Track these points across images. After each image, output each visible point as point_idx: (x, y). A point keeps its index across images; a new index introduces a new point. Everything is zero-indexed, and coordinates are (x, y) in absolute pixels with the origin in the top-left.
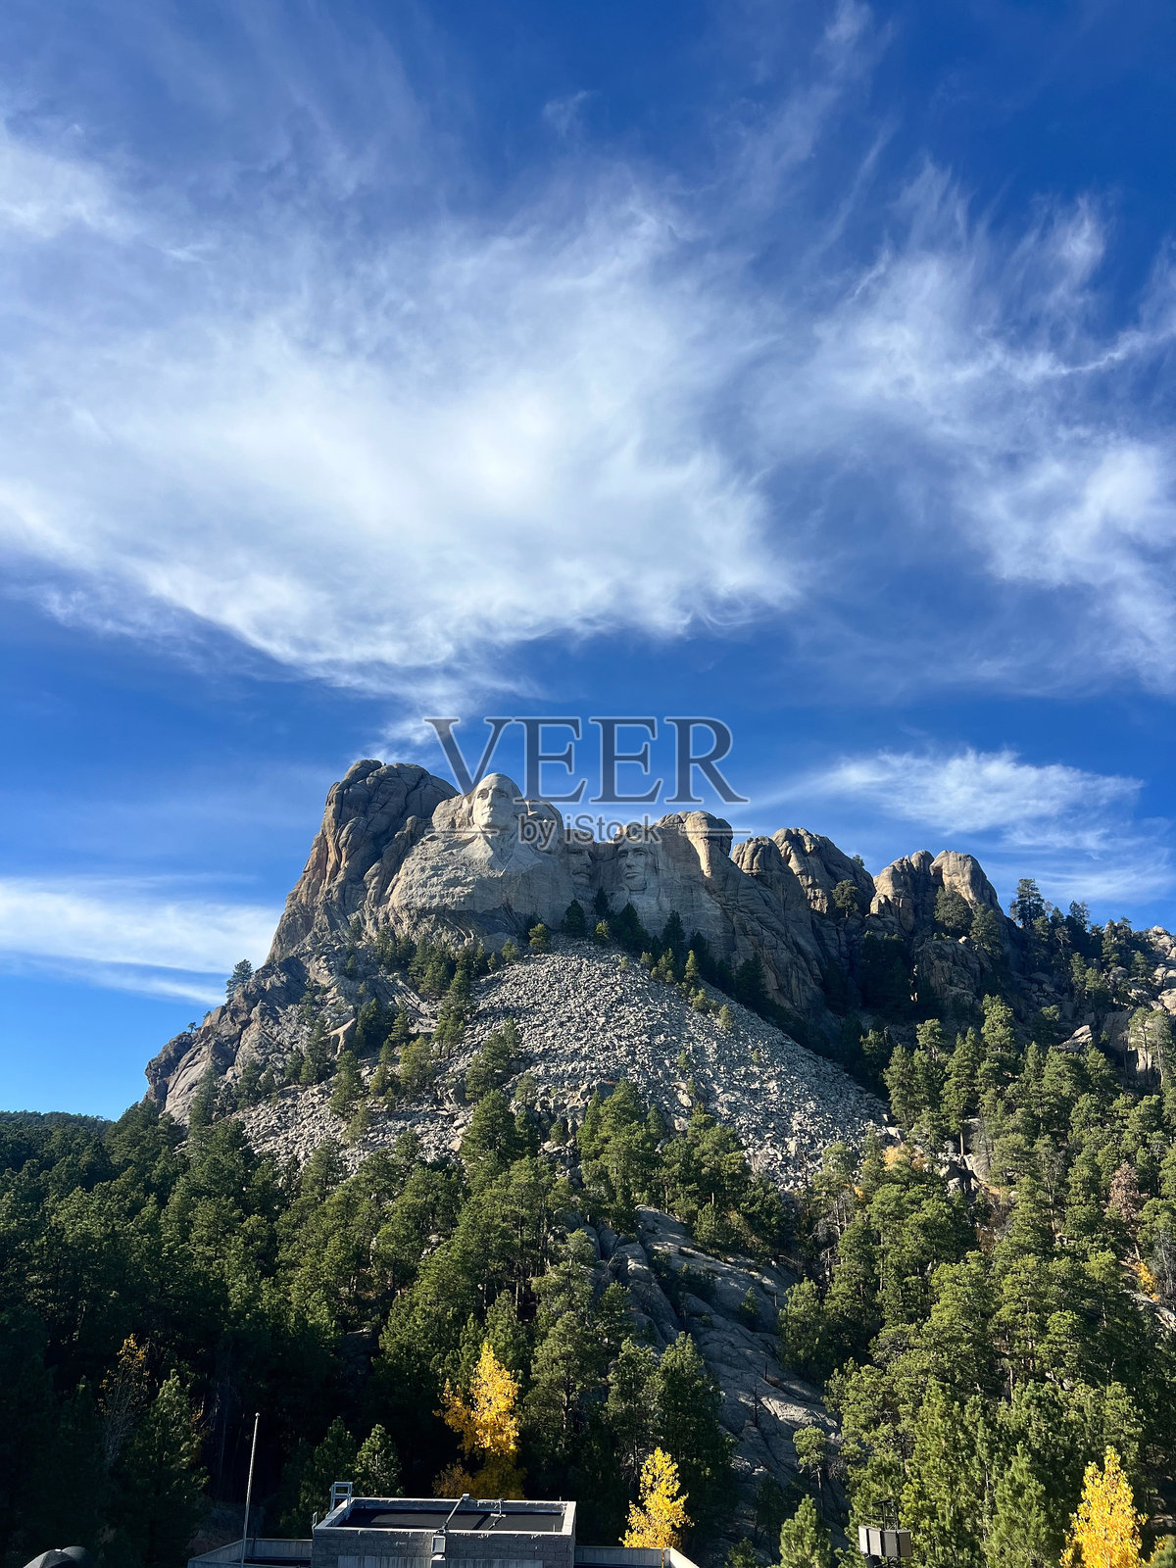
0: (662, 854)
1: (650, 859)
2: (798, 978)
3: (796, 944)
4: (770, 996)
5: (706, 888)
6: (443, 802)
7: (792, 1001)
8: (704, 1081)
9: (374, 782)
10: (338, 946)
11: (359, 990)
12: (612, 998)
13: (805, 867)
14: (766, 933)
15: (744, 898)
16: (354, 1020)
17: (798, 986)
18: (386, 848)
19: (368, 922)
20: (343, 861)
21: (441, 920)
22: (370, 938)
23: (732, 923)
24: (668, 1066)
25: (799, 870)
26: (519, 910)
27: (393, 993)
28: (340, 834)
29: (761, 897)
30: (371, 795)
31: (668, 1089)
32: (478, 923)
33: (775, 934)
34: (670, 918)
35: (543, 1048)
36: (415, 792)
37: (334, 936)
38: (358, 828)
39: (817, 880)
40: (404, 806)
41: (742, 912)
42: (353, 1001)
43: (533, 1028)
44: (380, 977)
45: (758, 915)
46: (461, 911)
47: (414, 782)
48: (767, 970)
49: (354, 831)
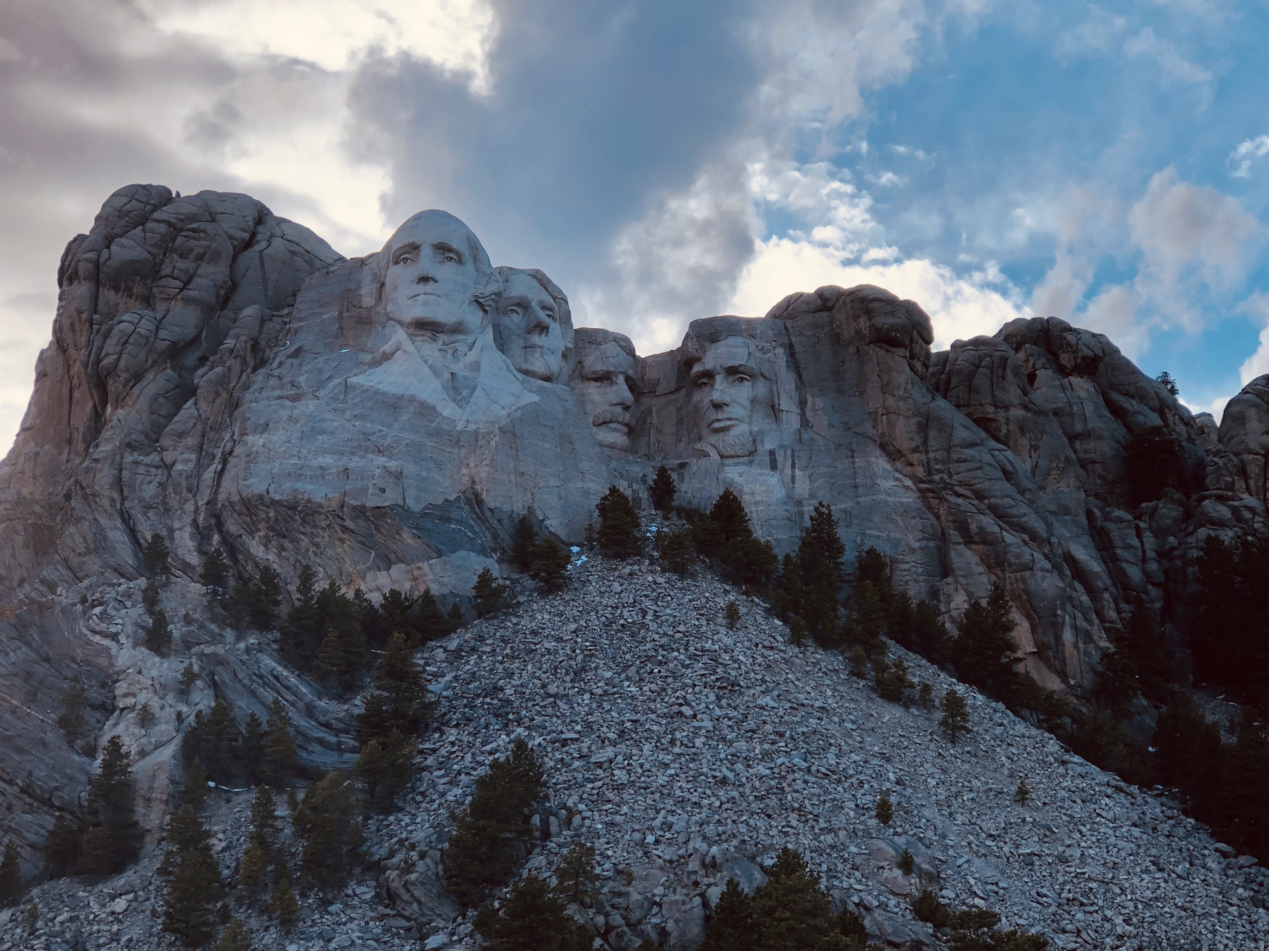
0: (786, 380)
2: (1075, 628)
3: (1070, 559)
4: (1020, 668)
5: (883, 447)
6: (317, 274)
7: (1063, 675)
8: (927, 842)
9: (161, 234)
10: (123, 588)
11: (180, 677)
12: (717, 679)
13: (1066, 400)
14: (1009, 538)
15: (963, 466)
16: (178, 740)
17: (1076, 646)
18: (202, 376)
19: (177, 534)
20: (109, 406)
21: (337, 528)
22: (186, 568)
23: (938, 517)
24: (852, 814)
25: (1054, 406)
26: (499, 505)
27: (252, 681)
28: (101, 349)
29: (995, 464)
30: (157, 260)
31: (858, 861)
32: (415, 531)
33: (1027, 539)
34: (814, 514)
35: (591, 785)
36: (249, 253)
37: (106, 565)
38: (139, 334)
39: (1090, 424)
40: (230, 283)
41: (958, 495)
42: (170, 698)
43: (563, 746)
44: (220, 650)
45: (993, 500)
46: (378, 508)
47: (244, 230)
48: (1015, 615)
49: (131, 340)
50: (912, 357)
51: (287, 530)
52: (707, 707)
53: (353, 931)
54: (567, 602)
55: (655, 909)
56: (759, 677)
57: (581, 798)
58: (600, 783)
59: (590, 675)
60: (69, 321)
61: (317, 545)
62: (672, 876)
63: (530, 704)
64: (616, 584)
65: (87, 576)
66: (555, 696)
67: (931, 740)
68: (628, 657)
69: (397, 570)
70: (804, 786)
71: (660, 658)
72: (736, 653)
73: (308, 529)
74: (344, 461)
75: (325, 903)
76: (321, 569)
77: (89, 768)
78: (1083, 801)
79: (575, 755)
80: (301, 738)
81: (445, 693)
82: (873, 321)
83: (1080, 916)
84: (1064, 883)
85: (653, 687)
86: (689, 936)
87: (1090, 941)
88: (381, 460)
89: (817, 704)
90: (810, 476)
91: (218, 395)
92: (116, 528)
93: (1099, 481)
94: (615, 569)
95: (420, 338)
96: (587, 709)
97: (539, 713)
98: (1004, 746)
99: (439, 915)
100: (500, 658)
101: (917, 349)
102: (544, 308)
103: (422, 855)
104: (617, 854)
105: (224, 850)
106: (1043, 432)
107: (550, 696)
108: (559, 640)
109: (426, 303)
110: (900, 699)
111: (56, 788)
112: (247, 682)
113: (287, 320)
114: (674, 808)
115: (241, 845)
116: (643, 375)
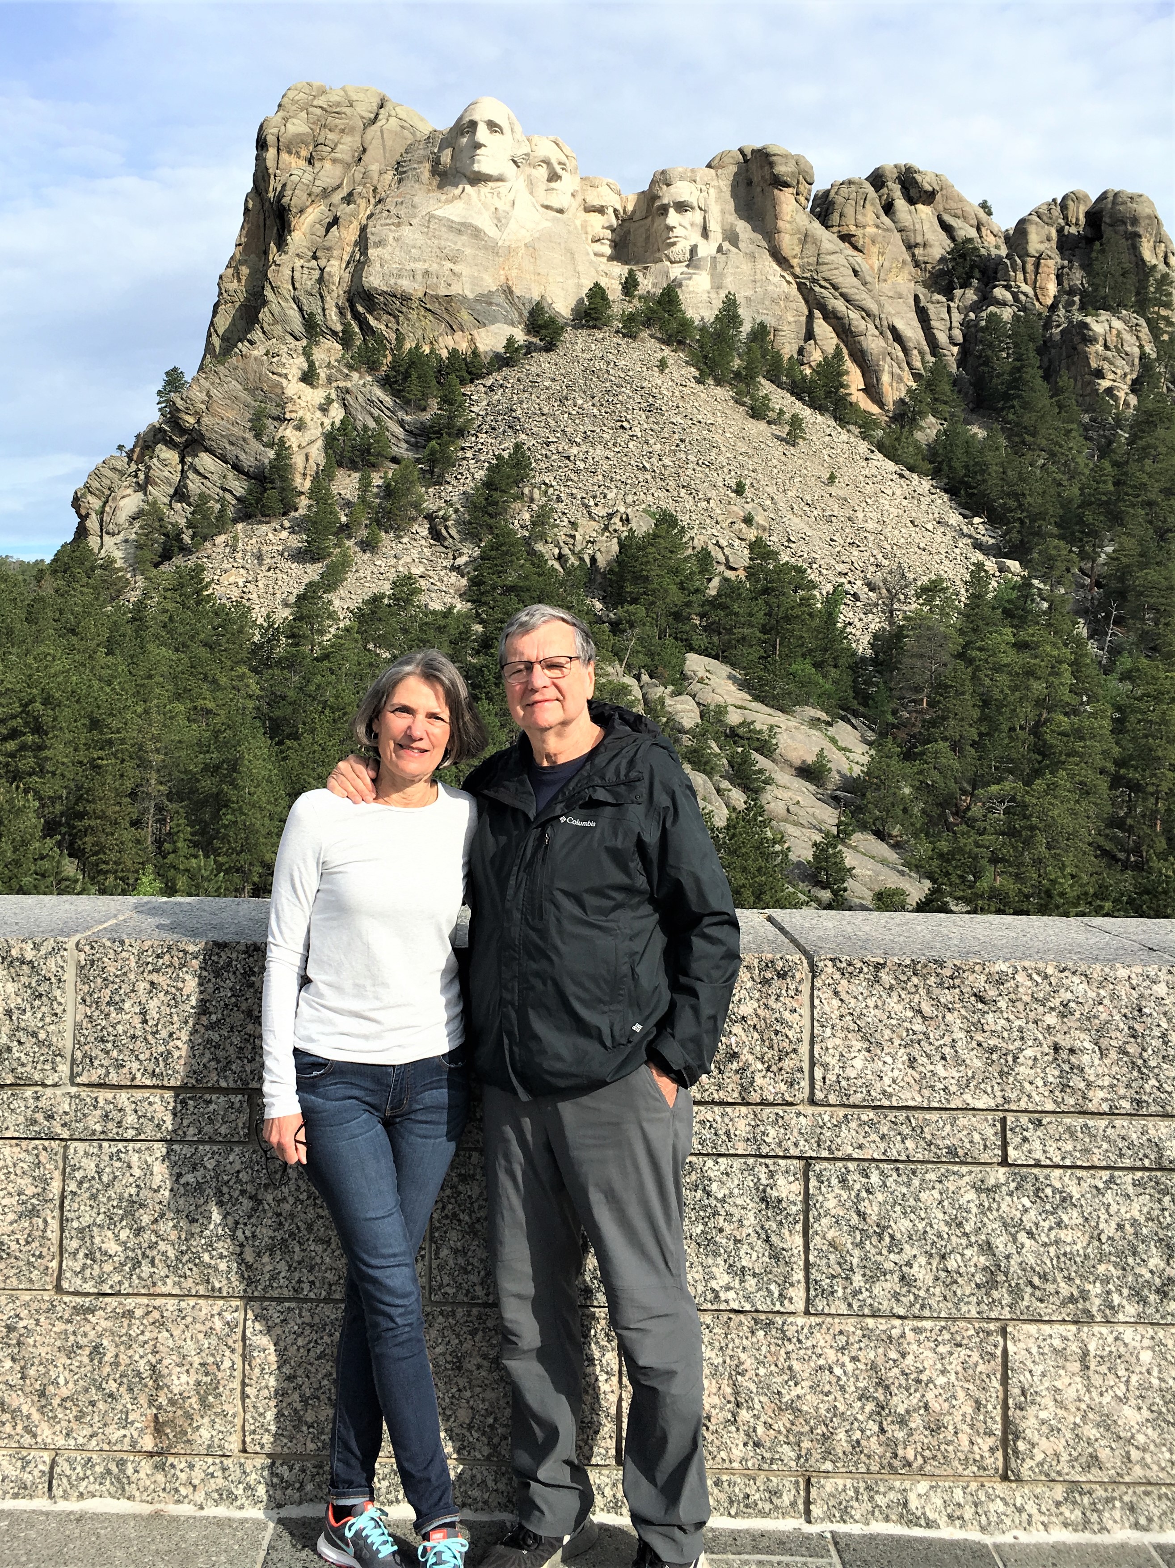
2: (892, 373)
3: (892, 328)
4: (853, 399)
5: (774, 255)
7: (881, 404)
8: (765, 507)
9: (318, 116)
10: (293, 345)
11: (323, 401)
12: (648, 406)
13: (913, 221)
14: (853, 315)
15: (825, 267)
16: (321, 440)
17: (891, 385)
19: (327, 312)
20: (286, 230)
22: (333, 333)
23: (808, 301)
24: (721, 490)
27: (367, 404)
28: (281, 192)
29: (848, 265)
30: (316, 134)
31: (720, 518)
33: (865, 316)
34: (725, 299)
35: (562, 470)
36: (374, 127)
37: (286, 331)
38: (303, 183)
39: (927, 237)
40: (361, 149)
41: (822, 287)
42: (319, 414)
43: (548, 446)
44: (349, 385)
45: (845, 291)
47: (371, 113)
49: (297, 187)
52: (639, 423)
53: (414, 554)
54: (561, 356)
55: (590, 545)
56: (675, 404)
57: (555, 478)
58: (567, 469)
59: (570, 403)
60: (261, 174)
61: (410, 320)
62: (603, 526)
63: (531, 420)
64: (593, 345)
65: (273, 337)
66: (547, 415)
67: (780, 444)
70: (692, 472)
71: (614, 392)
72: (663, 389)
74: (426, 266)
75: (399, 537)
76: (411, 335)
77: (268, 454)
78: (874, 483)
79: (554, 451)
80: (393, 439)
81: (481, 413)
83: (855, 553)
84: (849, 533)
86: (609, 561)
88: (449, 265)
89: (710, 421)
90: (725, 275)
91: (351, 222)
92: (292, 308)
93: (928, 275)
94: (593, 336)
96: (565, 423)
97: (536, 425)
99: (464, 545)
104: (571, 512)
107: (544, 415)
110: (764, 419)
111: (251, 466)
112: (364, 405)
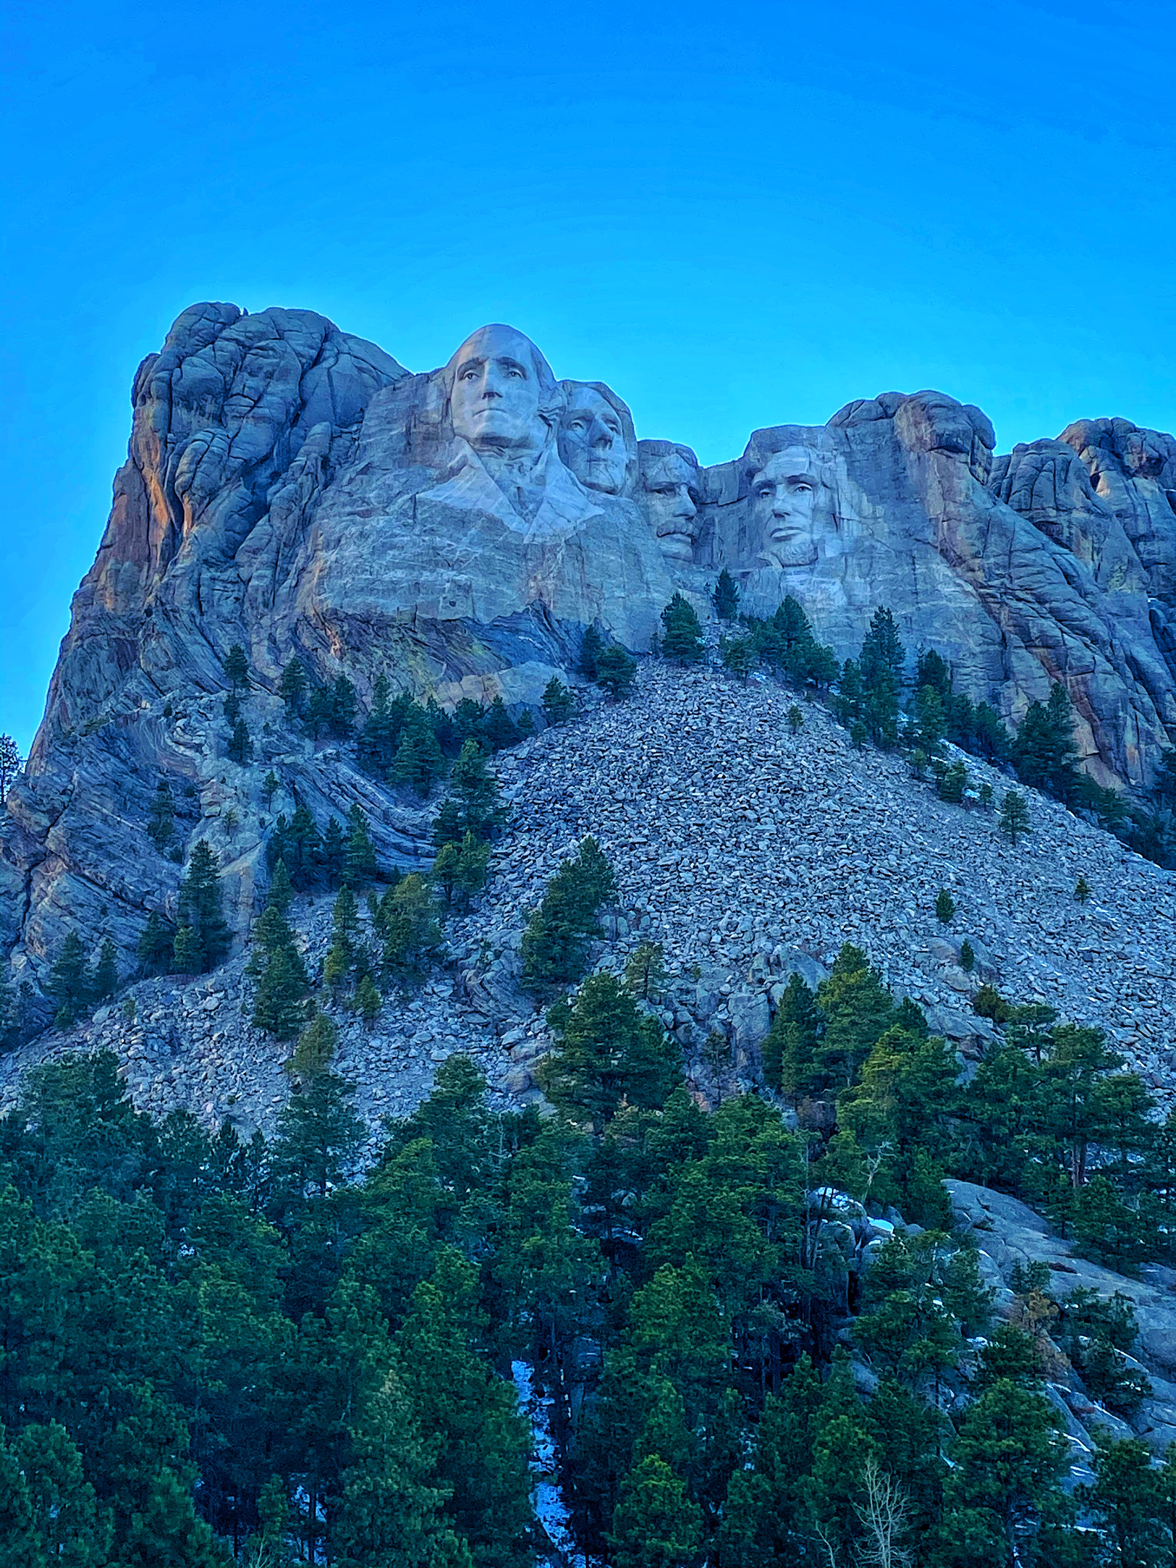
0: (847, 488)
1: (822, 498)
2: (1137, 729)
3: (1132, 661)
4: (1081, 768)
5: (944, 553)
6: (384, 390)
7: (1125, 775)
8: (987, 940)
9: (231, 352)
10: (205, 700)
11: (261, 785)
12: (780, 784)
13: (1129, 501)
14: (1070, 641)
15: (1023, 571)
16: (262, 846)
17: (1138, 748)
18: (275, 493)
19: (254, 648)
20: (186, 523)
21: (409, 640)
22: (265, 681)
23: (999, 623)
24: (913, 913)
25: (1118, 508)
26: (566, 616)
27: (331, 789)
28: (175, 467)
29: (1057, 568)
30: (227, 379)
31: (919, 958)
32: (485, 643)
33: (1089, 642)
34: (874, 620)
35: (658, 888)
36: (317, 370)
37: (187, 678)
38: (213, 452)
39: (1154, 526)
40: (299, 401)
41: (1019, 600)
42: (253, 807)
43: (631, 850)
44: (300, 760)
45: (1054, 604)
46: (449, 621)
47: (312, 348)
48: (1075, 717)
49: (205, 459)
50: (973, 463)
51: (361, 642)
52: (771, 811)
53: (433, 1027)
54: (634, 710)
55: (723, 1006)
56: (822, 781)
57: (650, 900)
58: (666, 885)
59: (657, 780)
60: (144, 440)
61: (390, 658)
62: (737, 974)
63: (599, 809)
64: (681, 692)
65: (170, 689)
66: (623, 801)
67: (991, 842)
68: (692, 763)
69: (468, 681)
70: (865, 886)
71: (724, 763)
72: (798, 758)
73: (381, 642)
75: (404, 1002)
76: (395, 681)
77: (178, 874)
78: (1143, 900)
79: (643, 858)
80: (378, 843)
81: (516, 800)
82: (934, 427)
83: (1138, 1010)
84: (1123, 979)
85: (718, 791)
86: (755, 1031)
87: (1149, 1035)
89: (878, 807)
90: (870, 584)
91: (290, 511)
92: (196, 642)
93: (1162, 583)
94: (680, 678)
95: (487, 453)
96: (654, 813)
97: (608, 818)
98: (1064, 847)
99: (515, 1012)
100: (569, 765)
101: (979, 456)
102: (607, 421)
103: (498, 955)
104: (684, 954)
105: (307, 951)
106: (1106, 534)
107: (618, 801)
108: (626, 747)
109: (491, 418)
110: (961, 802)
111: (148, 893)
112: (326, 790)
113: (356, 436)
114: (739, 909)
115: (324, 946)
116: (706, 485)
